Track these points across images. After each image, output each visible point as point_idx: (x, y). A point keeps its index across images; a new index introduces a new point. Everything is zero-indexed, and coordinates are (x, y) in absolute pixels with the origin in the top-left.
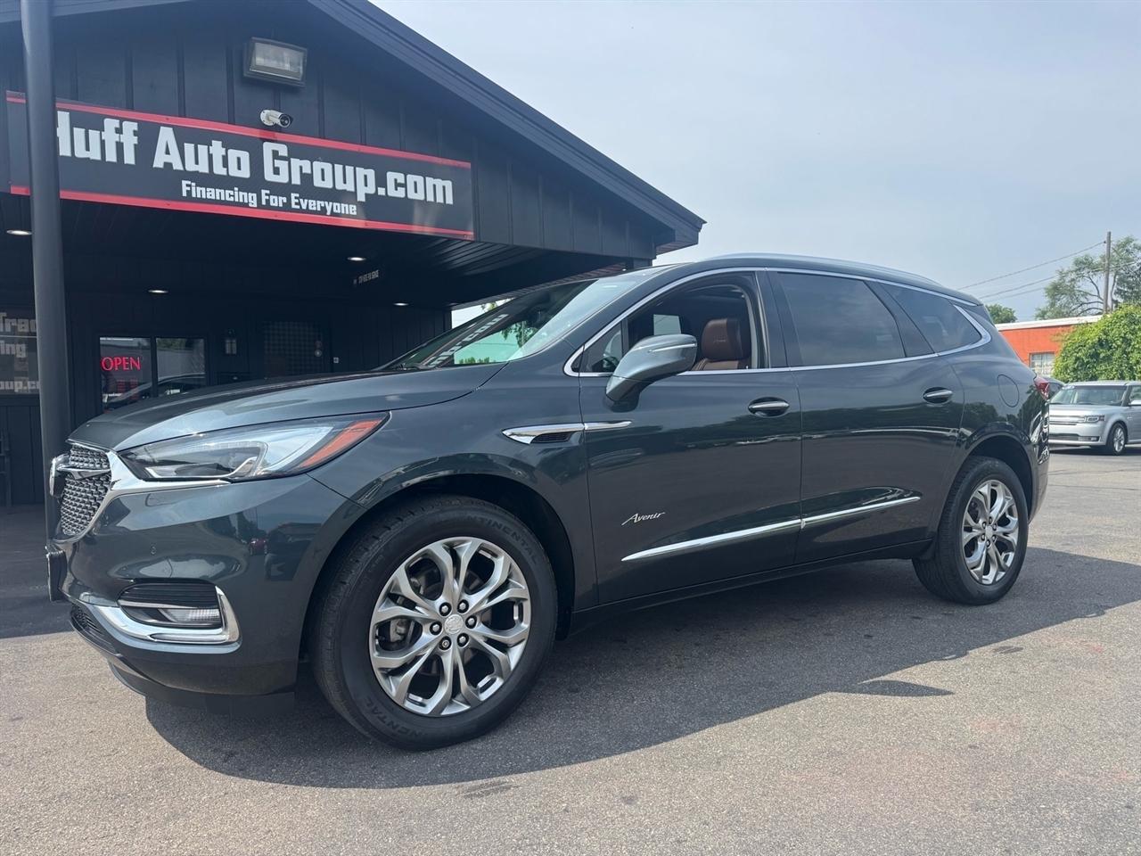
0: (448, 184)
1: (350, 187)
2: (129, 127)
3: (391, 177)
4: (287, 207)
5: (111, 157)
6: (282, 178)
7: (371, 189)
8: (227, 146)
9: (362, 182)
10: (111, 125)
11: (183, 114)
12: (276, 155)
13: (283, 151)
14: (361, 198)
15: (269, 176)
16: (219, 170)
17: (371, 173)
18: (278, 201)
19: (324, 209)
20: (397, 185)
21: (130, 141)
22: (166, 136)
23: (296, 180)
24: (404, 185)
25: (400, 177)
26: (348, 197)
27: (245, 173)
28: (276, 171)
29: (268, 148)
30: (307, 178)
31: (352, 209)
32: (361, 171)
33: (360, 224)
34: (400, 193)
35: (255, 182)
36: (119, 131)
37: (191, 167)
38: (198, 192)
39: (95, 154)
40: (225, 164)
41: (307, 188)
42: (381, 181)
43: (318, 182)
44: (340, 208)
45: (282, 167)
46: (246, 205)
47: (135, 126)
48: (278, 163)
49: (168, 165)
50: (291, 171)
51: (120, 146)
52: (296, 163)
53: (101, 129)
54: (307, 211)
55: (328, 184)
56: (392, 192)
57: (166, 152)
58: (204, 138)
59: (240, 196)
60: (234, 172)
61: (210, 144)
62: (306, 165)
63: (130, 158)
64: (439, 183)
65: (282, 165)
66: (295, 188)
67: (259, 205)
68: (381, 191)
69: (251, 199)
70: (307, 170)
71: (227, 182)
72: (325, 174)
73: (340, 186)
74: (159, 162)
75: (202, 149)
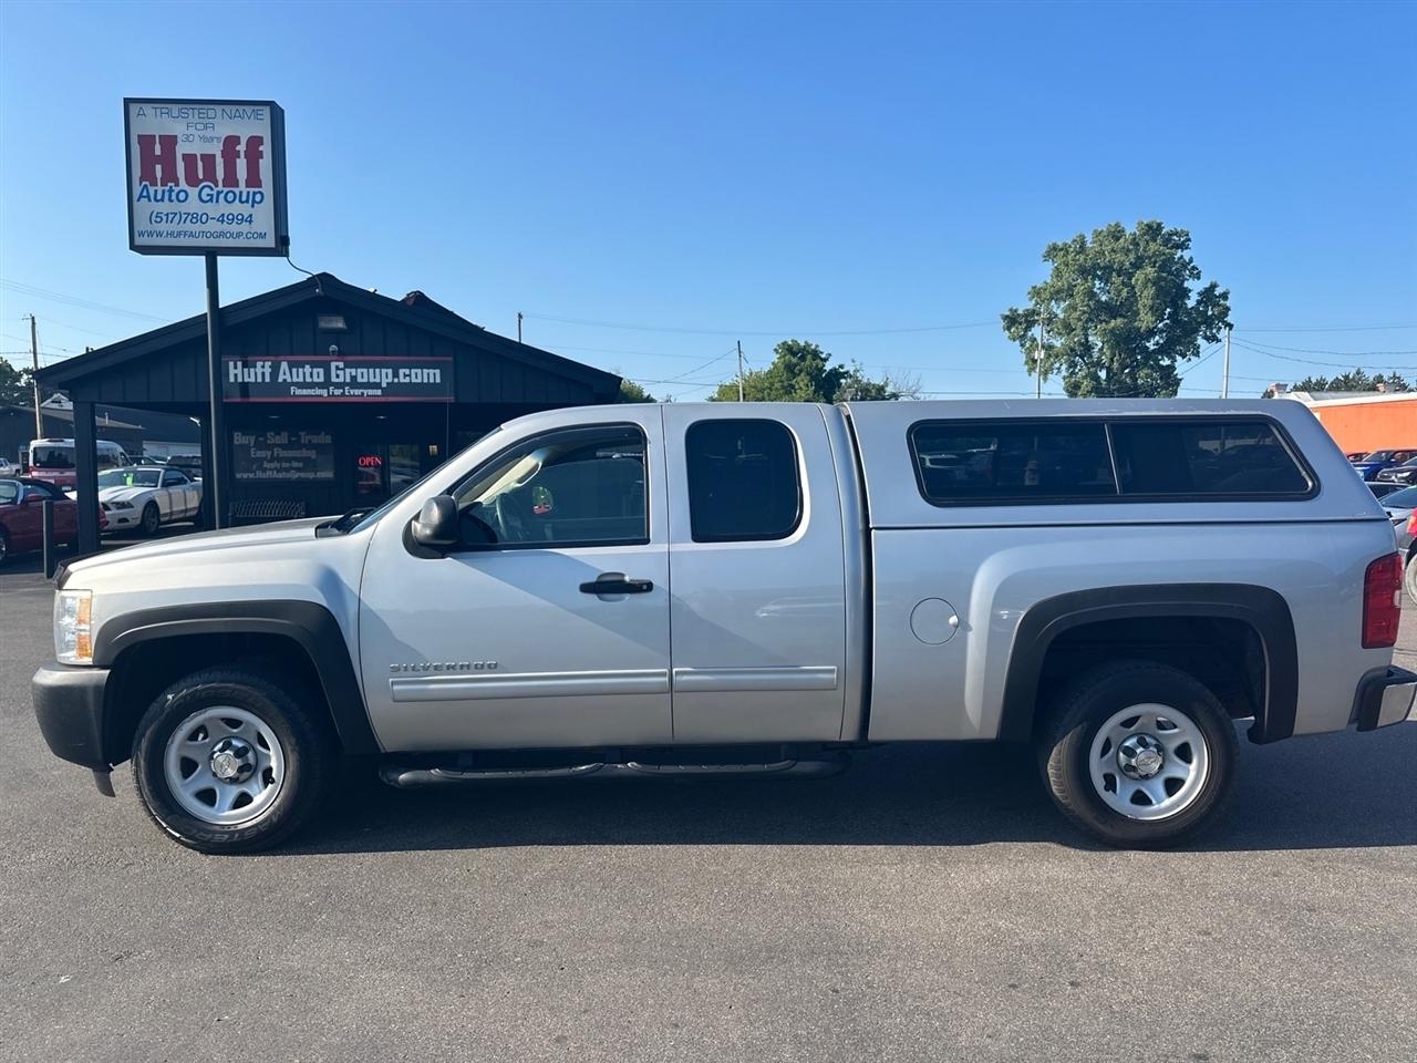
0: (438, 372)
1: (378, 380)
2: (268, 364)
3: (401, 371)
4: (343, 394)
5: (260, 380)
6: (341, 380)
7: (390, 380)
8: (312, 367)
9: (384, 376)
10: (259, 364)
11: (292, 354)
12: (337, 368)
13: (341, 365)
14: (384, 385)
15: (334, 379)
16: (308, 380)
17: (390, 371)
18: (338, 392)
19: (363, 394)
20: (405, 376)
21: (268, 370)
22: (284, 365)
23: (348, 380)
24: (409, 376)
25: (407, 371)
26: (377, 386)
27: (322, 379)
28: (338, 376)
29: (333, 365)
30: (354, 378)
31: (379, 392)
32: (384, 371)
33: (383, 399)
34: (407, 380)
35: (327, 384)
36: (263, 367)
37: (295, 380)
38: (299, 392)
39: (252, 380)
40: (311, 376)
41: (354, 383)
42: (396, 375)
43: (359, 380)
44: (371, 392)
45: (340, 373)
46: (320, 396)
47: (270, 363)
48: (339, 372)
49: (285, 380)
50: (345, 375)
51: (263, 374)
52: (348, 370)
53: (255, 367)
54: (354, 395)
55: (365, 380)
56: (402, 380)
57: (285, 374)
58: (301, 365)
59: (318, 392)
60: (316, 380)
61: (303, 367)
62: (353, 371)
63: (267, 380)
64: (431, 371)
65: (341, 373)
66: (347, 384)
67: (329, 395)
68: (396, 380)
69: (324, 392)
70: (354, 374)
71: (313, 385)
72: (363, 375)
73: (372, 380)
74: (280, 380)
75: (301, 370)
